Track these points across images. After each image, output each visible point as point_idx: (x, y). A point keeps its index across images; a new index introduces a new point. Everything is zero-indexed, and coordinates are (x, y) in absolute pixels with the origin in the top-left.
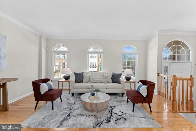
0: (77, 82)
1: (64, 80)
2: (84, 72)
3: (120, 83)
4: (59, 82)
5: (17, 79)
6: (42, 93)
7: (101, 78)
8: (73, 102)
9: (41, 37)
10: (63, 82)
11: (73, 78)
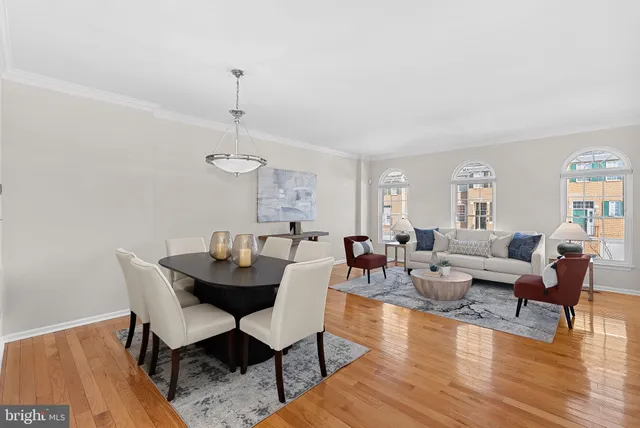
0: (419, 247)
1: (398, 243)
2: (437, 230)
3: (530, 261)
4: (387, 246)
5: (327, 234)
6: (356, 256)
7: (476, 245)
8: (404, 281)
9: (359, 161)
10: (396, 247)
11: (413, 241)
